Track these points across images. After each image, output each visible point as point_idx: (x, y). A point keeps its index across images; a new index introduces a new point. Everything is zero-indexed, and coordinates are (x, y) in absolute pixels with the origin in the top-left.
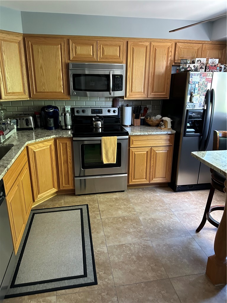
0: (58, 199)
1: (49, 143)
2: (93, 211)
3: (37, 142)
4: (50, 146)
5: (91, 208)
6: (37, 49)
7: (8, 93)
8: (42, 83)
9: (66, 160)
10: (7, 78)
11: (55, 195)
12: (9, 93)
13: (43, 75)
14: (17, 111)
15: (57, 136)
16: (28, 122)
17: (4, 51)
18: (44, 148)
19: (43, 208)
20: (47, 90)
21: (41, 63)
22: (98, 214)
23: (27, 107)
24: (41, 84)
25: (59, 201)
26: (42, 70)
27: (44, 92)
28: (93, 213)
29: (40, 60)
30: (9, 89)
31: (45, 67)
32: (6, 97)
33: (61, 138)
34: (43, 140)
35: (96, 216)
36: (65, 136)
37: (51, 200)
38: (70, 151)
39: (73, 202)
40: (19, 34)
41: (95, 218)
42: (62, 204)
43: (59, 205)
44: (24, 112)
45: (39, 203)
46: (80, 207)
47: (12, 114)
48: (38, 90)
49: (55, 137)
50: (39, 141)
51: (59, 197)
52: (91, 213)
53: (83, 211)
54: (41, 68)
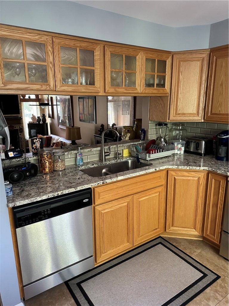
0: (198, 246)
1: (197, 175)
2: (216, 290)
3: (180, 169)
4: (199, 178)
5: (219, 285)
6: (221, 63)
7: (177, 114)
8: (219, 103)
9: (216, 202)
10: (180, 98)
11: (199, 239)
12: (179, 114)
13: (222, 93)
14: (199, 133)
15: (210, 169)
16: (198, 146)
17: (182, 72)
18: (189, 178)
19: (174, 244)
20: (223, 111)
21: (222, 80)
22: (217, 299)
23: (210, 130)
24: (217, 105)
25: (196, 248)
26: (222, 88)
27: (220, 114)
28: (212, 292)
29: (222, 76)
30: (180, 110)
31: (226, 83)
32: (174, 118)
33: (214, 173)
34: (188, 168)
35: (212, 299)
36: (219, 172)
37: (190, 242)
38: (222, 193)
39: (208, 260)
40: (205, 51)
41: (207, 300)
42: (194, 253)
43: (190, 252)
44: (206, 135)
45: (175, 237)
46: (206, 272)
47: (194, 135)
48: (213, 112)
49: (207, 169)
50: (183, 168)
51: (202, 244)
52: (211, 290)
53: (204, 280)
54: (222, 85)
